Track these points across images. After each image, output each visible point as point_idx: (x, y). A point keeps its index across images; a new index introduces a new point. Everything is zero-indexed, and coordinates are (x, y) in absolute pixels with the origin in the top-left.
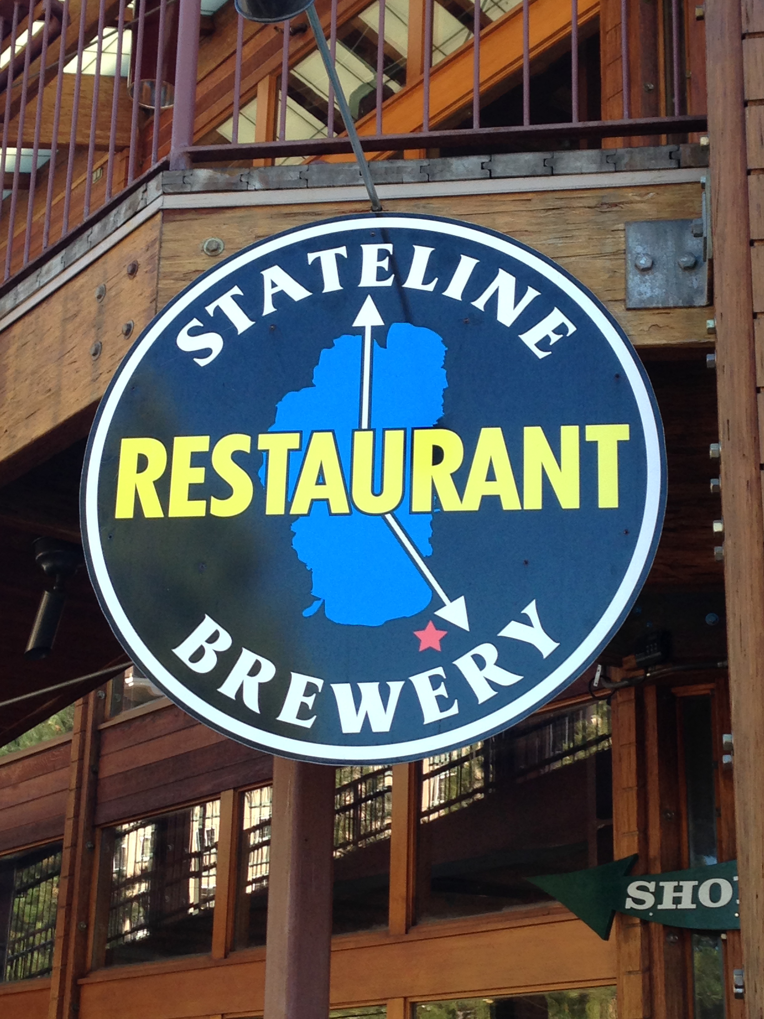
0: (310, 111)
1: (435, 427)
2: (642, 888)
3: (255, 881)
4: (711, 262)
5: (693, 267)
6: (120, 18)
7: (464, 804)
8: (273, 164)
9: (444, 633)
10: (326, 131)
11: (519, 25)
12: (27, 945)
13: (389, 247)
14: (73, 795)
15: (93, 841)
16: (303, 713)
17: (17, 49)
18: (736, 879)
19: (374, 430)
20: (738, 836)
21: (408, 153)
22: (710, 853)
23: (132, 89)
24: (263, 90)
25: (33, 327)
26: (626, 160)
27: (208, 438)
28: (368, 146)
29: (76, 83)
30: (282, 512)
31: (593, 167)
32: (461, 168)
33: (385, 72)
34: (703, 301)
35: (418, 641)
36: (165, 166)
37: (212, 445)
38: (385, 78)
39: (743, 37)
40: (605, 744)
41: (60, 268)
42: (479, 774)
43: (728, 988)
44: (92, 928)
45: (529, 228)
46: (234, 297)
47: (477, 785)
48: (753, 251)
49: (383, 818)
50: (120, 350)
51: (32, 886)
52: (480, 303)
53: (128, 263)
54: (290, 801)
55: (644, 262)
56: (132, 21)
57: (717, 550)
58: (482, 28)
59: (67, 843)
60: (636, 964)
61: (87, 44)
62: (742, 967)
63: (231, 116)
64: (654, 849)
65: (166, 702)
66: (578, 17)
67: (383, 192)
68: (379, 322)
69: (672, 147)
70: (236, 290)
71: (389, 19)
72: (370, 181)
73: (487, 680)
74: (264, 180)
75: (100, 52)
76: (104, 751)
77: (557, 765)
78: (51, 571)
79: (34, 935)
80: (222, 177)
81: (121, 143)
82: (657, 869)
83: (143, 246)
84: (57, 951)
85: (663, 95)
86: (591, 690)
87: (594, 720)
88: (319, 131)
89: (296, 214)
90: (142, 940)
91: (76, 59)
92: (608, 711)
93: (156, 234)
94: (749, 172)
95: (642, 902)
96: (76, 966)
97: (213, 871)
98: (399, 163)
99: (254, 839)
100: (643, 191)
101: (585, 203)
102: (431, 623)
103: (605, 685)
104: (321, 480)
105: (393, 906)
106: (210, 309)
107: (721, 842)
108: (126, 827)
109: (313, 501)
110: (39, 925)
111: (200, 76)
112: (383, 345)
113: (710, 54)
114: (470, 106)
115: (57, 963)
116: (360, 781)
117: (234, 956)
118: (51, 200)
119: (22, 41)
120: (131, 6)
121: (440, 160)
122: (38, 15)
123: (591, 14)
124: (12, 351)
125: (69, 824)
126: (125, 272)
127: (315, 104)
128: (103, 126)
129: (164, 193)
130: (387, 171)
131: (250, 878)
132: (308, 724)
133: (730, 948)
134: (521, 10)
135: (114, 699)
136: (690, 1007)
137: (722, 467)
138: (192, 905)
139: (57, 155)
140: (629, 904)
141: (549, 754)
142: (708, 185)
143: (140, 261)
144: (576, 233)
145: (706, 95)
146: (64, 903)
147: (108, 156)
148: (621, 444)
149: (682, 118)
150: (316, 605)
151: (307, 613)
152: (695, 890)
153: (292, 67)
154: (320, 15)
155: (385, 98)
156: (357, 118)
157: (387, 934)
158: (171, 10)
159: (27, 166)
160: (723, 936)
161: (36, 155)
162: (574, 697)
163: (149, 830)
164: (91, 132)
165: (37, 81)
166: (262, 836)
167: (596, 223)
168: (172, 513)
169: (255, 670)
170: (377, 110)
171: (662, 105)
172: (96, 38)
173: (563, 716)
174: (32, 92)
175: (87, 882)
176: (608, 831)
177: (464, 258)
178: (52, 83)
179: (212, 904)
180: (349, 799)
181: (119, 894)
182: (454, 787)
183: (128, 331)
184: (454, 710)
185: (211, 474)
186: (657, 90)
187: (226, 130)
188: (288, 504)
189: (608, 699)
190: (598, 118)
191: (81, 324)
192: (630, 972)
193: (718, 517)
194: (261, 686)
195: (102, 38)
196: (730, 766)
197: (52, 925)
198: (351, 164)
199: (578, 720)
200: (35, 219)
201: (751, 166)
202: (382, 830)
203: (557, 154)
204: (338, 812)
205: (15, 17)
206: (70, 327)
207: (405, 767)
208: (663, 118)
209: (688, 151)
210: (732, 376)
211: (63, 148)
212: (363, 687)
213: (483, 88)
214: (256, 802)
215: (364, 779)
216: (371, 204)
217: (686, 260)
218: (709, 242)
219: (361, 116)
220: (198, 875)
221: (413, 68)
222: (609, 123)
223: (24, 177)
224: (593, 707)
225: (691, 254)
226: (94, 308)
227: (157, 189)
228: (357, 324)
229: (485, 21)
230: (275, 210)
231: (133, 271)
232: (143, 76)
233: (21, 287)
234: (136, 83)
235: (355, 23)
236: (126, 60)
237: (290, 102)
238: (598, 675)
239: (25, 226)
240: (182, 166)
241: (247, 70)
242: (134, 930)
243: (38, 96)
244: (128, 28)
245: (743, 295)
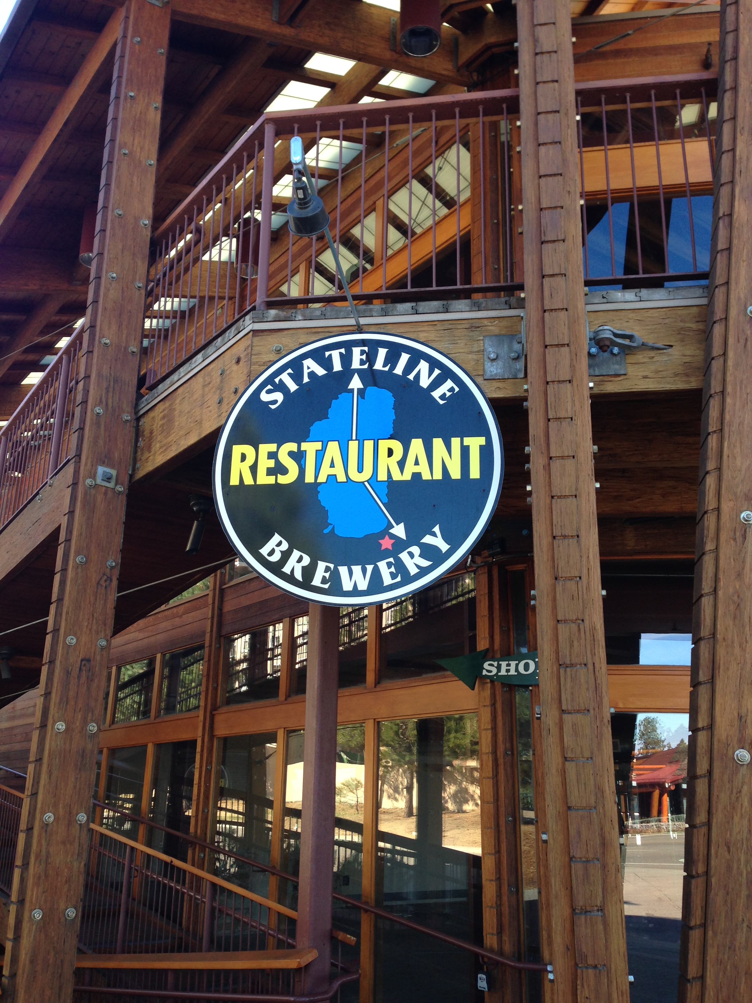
0: (326, 279)
1: (389, 439)
2: (490, 665)
3: (300, 662)
4: (526, 356)
5: (517, 359)
6: (230, 232)
7: (403, 623)
8: (307, 307)
9: (393, 541)
10: (334, 289)
11: (430, 236)
12: (187, 694)
13: (366, 349)
14: (210, 621)
15: (220, 643)
16: (324, 581)
17: (179, 248)
18: (537, 660)
19: (359, 440)
20: (538, 640)
21: (375, 301)
22: (524, 646)
23: (237, 268)
24: (302, 268)
25: (188, 389)
26: (484, 305)
27: (276, 445)
28: (355, 298)
29: (209, 265)
30: (313, 481)
31: (468, 308)
32: (402, 309)
33: (364, 259)
34: (522, 375)
35: (381, 545)
36: (254, 308)
37: (278, 448)
38: (364, 262)
39: (542, 243)
40: (473, 594)
41: (201, 360)
42: (410, 608)
43: (533, 714)
44: (219, 688)
45: (436, 339)
46: (289, 374)
47: (410, 614)
48: (547, 350)
49: (363, 630)
50: (232, 400)
51: (190, 666)
52: (411, 377)
53: (236, 357)
54: (317, 624)
55: (492, 356)
56: (236, 233)
57: (528, 499)
58: (412, 237)
59: (207, 644)
60: (488, 702)
61: (214, 245)
62: (540, 705)
63: (287, 281)
64: (497, 646)
65: (254, 575)
66: (460, 231)
67: (363, 321)
68: (361, 386)
69: (507, 298)
70: (290, 371)
71: (366, 232)
72: (356, 316)
73: (416, 564)
74: (303, 315)
75: (221, 249)
76: (226, 599)
77: (449, 604)
78: (199, 511)
79: (191, 690)
80: (282, 314)
81: (231, 295)
82: (498, 655)
83: (243, 349)
84: (203, 697)
85: (502, 271)
86: (466, 568)
87: (467, 581)
88: (330, 289)
89: (319, 332)
90: (244, 692)
91: (209, 253)
92: (474, 577)
93: (249, 342)
94: (545, 311)
95: (490, 671)
96: (212, 705)
97: (279, 657)
98: (371, 306)
99: (300, 641)
100: (492, 320)
101: (464, 326)
102: (387, 536)
103: (473, 565)
104: (332, 465)
105: (368, 674)
106: (277, 380)
107: (529, 641)
108: (236, 636)
109: (328, 475)
110: (193, 684)
111: (271, 262)
112: (363, 397)
113: (526, 252)
114: (406, 276)
115: (202, 704)
116: (351, 612)
117: (290, 699)
118: (197, 323)
119: (181, 244)
120: (236, 226)
121: (391, 305)
122: (189, 231)
123: (467, 230)
124: (178, 401)
125: (208, 636)
126: (234, 361)
127: (329, 275)
128: (222, 287)
129: (253, 322)
130: (365, 311)
131: (297, 661)
132: (326, 586)
133: (533, 693)
134: (431, 228)
135: (230, 573)
136: (514, 721)
137: (531, 458)
138: (269, 674)
139: (199, 301)
140: (484, 672)
141: (445, 599)
142: (524, 317)
143: (242, 356)
144: (459, 341)
145: (523, 272)
146: (205, 673)
147: (225, 302)
148: (481, 447)
149: (512, 284)
150: (330, 527)
151: (326, 531)
152: (517, 665)
153: (317, 257)
154: (331, 230)
155: (363, 272)
156: (349, 281)
157: (365, 688)
158: (256, 227)
159: (184, 307)
160: (530, 688)
161: (189, 302)
162: (457, 571)
163: (248, 637)
164: (216, 290)
165: (189, 264)
166: (304, 639)
167: (469, 336)
168: (259, 482)
169: (300, 560)
170: (360, 278)
171: (502, 276)
172: (219, 242)
173: (452, 581)
174: (187, 269)
175: (217, 664)
176: (474, 637)
177: (403, 354)
178: (196, 265)
179: (279, 674)
180: (346, 621)
181: (233, 669)
182: (398, 614)
183: (236, 392)
184: (399, 579)
185: (278, 462)
186: (499, 268)
187: (284, 289)
188: (316, 477)
189: (475, 572)
190: (470, 284)
191: (212, 388)
192: (485, 706)
193: (529, 483)
194: (304, 568)
195: (221, 242)
196: (534, 606)
197: (200, 684)
198: (347, 307)
199: (459, 581)
200: (188, 333)
201: (546, 308)
202: (363, 636)
203: (450, 302)
204: (341, 628)
205: (178, 232)
206: (207, 389)
207: (374, 607)
208: (502, 284)
209: (515, 300)
210: (536, 413)
211: (202, 298)
212: (353, 567)
213: (412, 267)
214: (300, 623)
215: (354, 611)
216: (356, 327)
217: (513, 355)
218: (525, 346)
219: (352, 281)
220: (272, 659)
221: (377, 257)
222: (475, 286)
223: (183, 313)
224: (467, 575)
225: (516, 352)
226: (218, 380)
227: (250, 320)
228: (350, 387)
229: (414, 233)
230: (309, 330)
231: (238, 361)
232: (242, 261)
233: (181, 369)
234: (239, 265)
235: (348, 235)
236: (234, 253)
237: (316, 274)
238: (469, 560)
239: (183, 337)
240: (262, 308)
241: (294, 258)
242: (240, 687)
243: (190, 272)
244: (235, 237)
245: (542, 372)
